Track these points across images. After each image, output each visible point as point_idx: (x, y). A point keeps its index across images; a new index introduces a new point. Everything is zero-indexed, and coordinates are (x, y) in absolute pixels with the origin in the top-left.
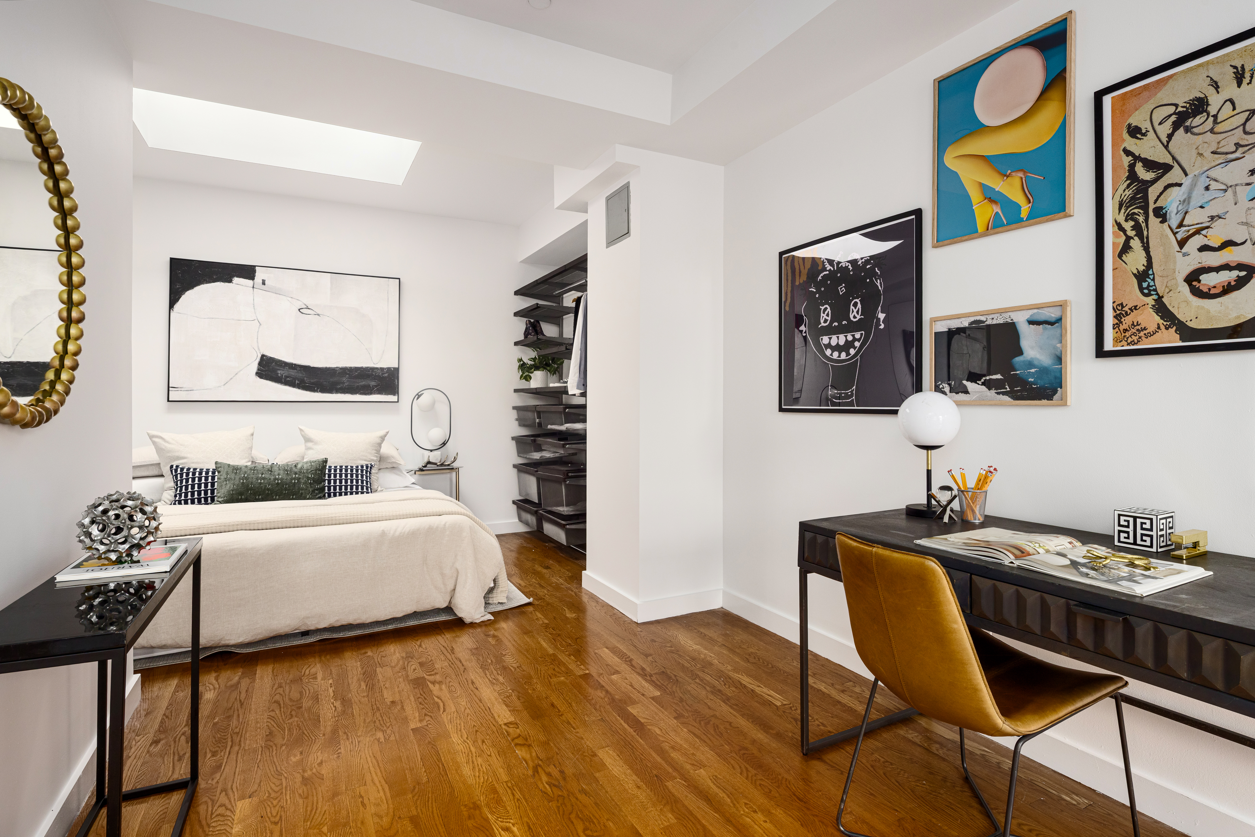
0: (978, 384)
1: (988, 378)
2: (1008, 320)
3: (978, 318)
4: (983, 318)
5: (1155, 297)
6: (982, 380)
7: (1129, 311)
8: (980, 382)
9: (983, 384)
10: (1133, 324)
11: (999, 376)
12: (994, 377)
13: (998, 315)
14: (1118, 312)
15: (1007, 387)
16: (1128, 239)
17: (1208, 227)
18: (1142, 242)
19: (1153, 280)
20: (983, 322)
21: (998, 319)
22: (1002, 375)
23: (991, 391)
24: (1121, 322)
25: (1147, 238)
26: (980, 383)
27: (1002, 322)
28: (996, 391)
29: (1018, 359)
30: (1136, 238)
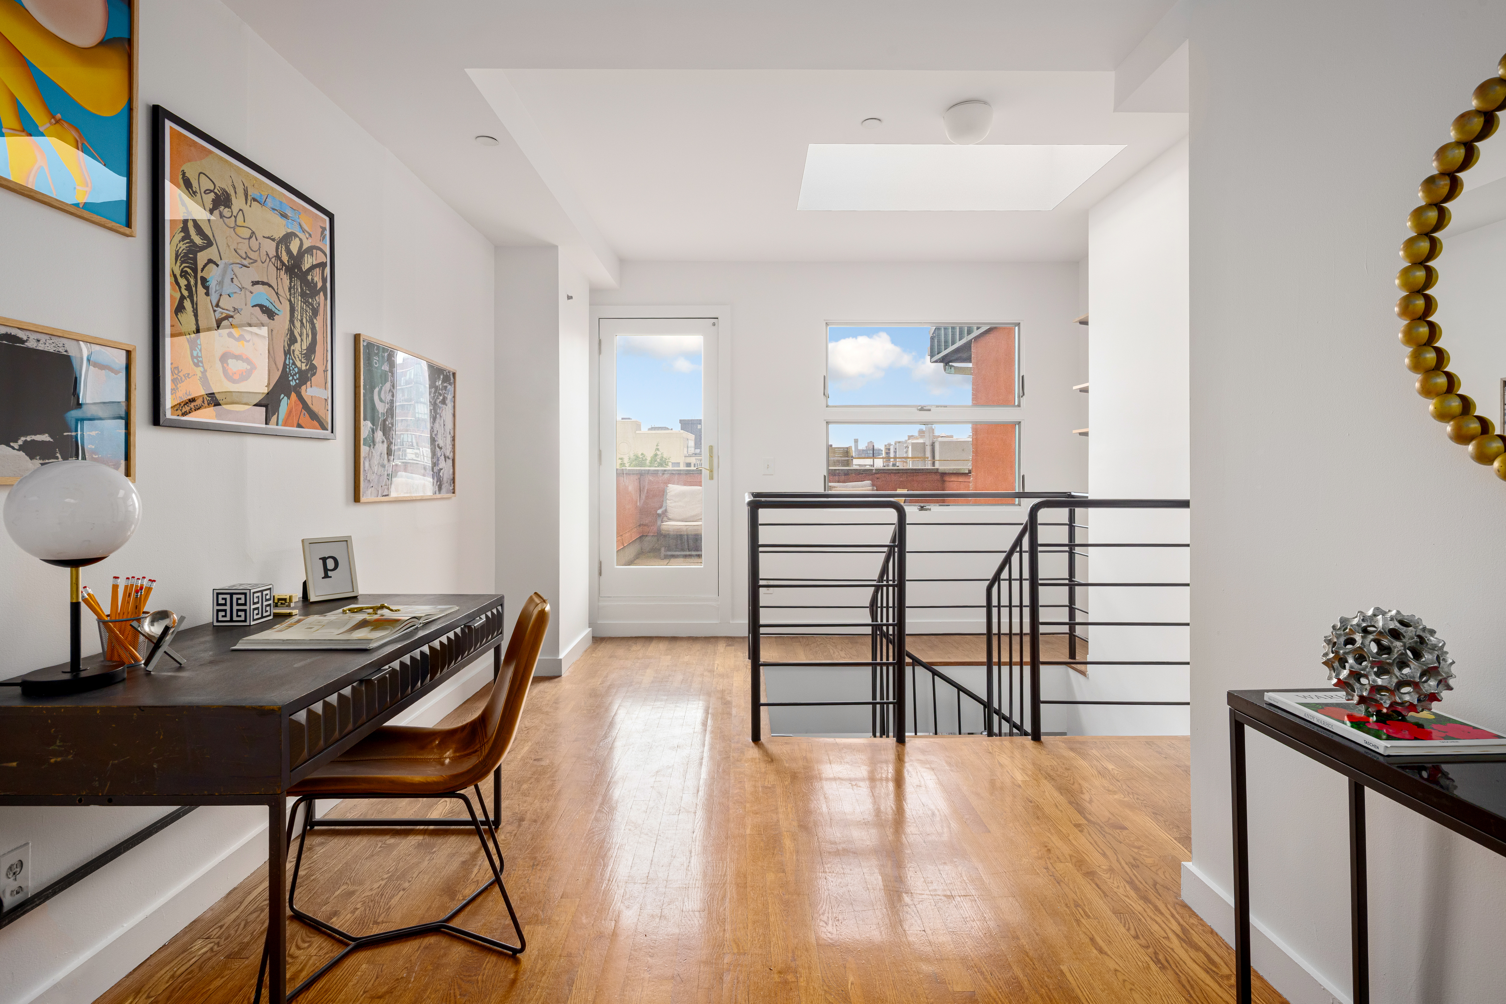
0: (13, 448)
1: (29, 438)
2: (60, 350)
3: (14, 332)
4: (21, 335)
5: (202, 369)
6: (20, 442)
7: (183, 378)
8: (16, 445)
9: (21, 448)
10: (186, 393)
11: (45, 438)
12: (39, 438)
13: (47, 337)
14: (175, 376)
15: (58, 455)
16: (182, 298)
17: (232, 317)
18: (193, 307)
19: (200, 350)
20: (23, 342)
21: (47, 344)
22: (51, 436)
23: (34, 461)
24: (178, 389)
25: (196, 304)
26: (17, 447)
27: (51, 351)
28: (41, 462)
29: (74, 414)
30: (188, 299)
